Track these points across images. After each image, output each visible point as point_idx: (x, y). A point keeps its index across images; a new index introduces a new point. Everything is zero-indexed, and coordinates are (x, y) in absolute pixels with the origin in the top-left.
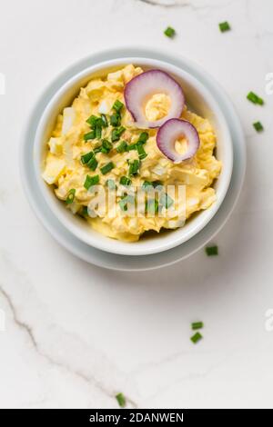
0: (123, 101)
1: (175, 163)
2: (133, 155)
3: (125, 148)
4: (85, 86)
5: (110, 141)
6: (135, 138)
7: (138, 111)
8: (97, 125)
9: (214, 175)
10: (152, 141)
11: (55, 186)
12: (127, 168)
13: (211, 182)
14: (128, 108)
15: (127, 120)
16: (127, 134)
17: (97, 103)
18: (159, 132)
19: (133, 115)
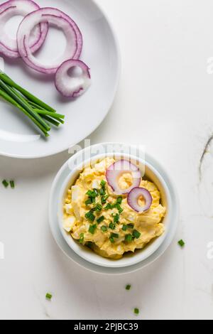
0: (105, 180)
1: (140, 213)
2: (115, 211)
3: (110, 207)
4: (82, 172)
5: (101, 204)
6: (114, 201)
7: (115, 185)
9: (162, 215)
10: (124, 201)
11: (71, 232)
12: (112, 219)
13: (160, 220)
14: (108, 184)
15: (109, 191)
16: (110, 199)
17: (90, 182)
18: (128, 196)
19: (112, 188)
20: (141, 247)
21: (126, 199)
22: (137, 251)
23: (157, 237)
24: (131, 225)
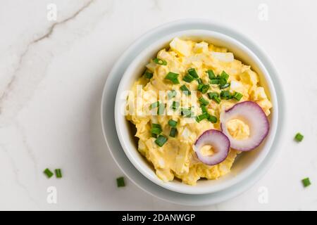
0: (242, 100)
1: (194, 147)
3: (203, 104)
4: (252, 69)
6: (212, 112)
7: (235, 113)
8: (221, 80)
9: (184, 179)
10: (210, 126)
11: (168, 49)
13: (179, 177)
14: (237, 105)
15: (226, 104)
16: (215, 105)
17: (238, 79)
18: (218, 131)
19: (231, 109)
20: (141, 147)
21: (213, 128)
22: (135, 141)
23: (155, 171)
24: (175, 133)
